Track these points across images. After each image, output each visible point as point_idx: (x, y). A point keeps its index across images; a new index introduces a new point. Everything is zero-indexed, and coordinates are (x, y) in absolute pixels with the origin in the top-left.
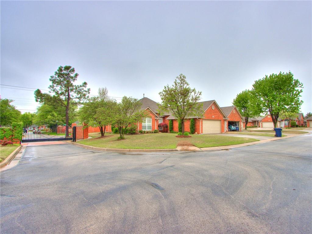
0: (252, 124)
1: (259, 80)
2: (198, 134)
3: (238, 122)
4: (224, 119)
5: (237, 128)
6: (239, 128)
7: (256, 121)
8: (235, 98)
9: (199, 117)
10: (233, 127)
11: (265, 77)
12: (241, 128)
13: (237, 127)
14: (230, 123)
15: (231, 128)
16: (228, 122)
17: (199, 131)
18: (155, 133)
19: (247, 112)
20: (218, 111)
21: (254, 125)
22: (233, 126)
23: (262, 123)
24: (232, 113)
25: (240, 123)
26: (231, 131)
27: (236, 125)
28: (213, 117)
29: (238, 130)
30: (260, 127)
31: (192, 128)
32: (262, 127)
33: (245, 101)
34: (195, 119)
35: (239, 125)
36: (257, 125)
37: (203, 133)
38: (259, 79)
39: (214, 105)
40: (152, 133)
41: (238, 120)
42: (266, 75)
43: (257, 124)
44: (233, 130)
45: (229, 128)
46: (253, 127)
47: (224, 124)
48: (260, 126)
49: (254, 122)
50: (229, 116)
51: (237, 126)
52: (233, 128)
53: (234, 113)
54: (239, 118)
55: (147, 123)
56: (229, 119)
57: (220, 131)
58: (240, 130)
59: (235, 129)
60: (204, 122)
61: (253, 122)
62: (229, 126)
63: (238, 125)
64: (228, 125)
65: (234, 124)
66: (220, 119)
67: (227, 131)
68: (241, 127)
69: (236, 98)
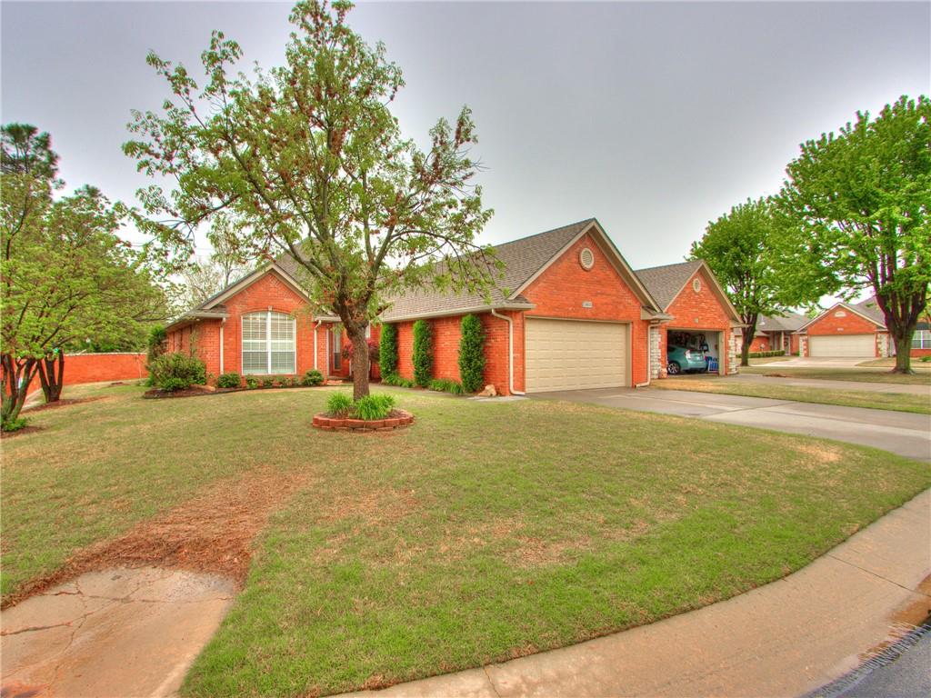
0: (763, 345)
1: (824, 139)
2: (499, 394)
3: (716, 334)
4: (646, 316)
5: (707, 359)
6: (717, 360)
7: (779, 333)
8: (700, 239)
9: (499, 306)
10: (688, 355)
11: (855, 121)
12: (727, 362)
13: (707, 354)
14: (678, 340)
15: (681, 362)
16: (669, 332)
17: (505, 380)
18: (306, 385)
19: (752, 294)
20: (612, 276)
21: (772, 348)
22: (693, 351)
23: (807, 341)
24: (688, 293)
25: (722, 338)
26: (679, 373)
27: (703, 347)
28: (587, 304)
29: (715, 368)
30: (796, 354)
31: (469, 360)
32: (807, 355)
33: (746, 245)
34: (483, 317)
35: (722, 347)
36: (783, 348)
37: (528, 390)
38: (823, 135)
39: (594, 244)
40: (293, 386)
41: (717, 327)
42: (858, 113)
43: (786, 344)
44: (692, 372)
45: (670, 363)
46: (768, 356)
47: (645, 340)
48: (801, 349)
49: (773, 336)
50: (673, 305)
51: (711, 353)
52: (690, 359)
53: (698, 290)
54: (721, 316)
55: (269, 340)
56: (673, 321)
57: (622, 377)
58: (721, 369)
59: (702, 364)
60: (534, 332)
61: (768, 338)
62: (670, 350)
63: (717, 347)
64: (665, 348)
65: (694, 343)
66: (623, 316)
67: (659, 373)
68: (727, 354)
69: (705, 237)
